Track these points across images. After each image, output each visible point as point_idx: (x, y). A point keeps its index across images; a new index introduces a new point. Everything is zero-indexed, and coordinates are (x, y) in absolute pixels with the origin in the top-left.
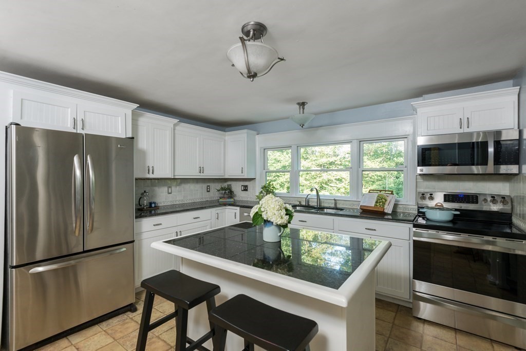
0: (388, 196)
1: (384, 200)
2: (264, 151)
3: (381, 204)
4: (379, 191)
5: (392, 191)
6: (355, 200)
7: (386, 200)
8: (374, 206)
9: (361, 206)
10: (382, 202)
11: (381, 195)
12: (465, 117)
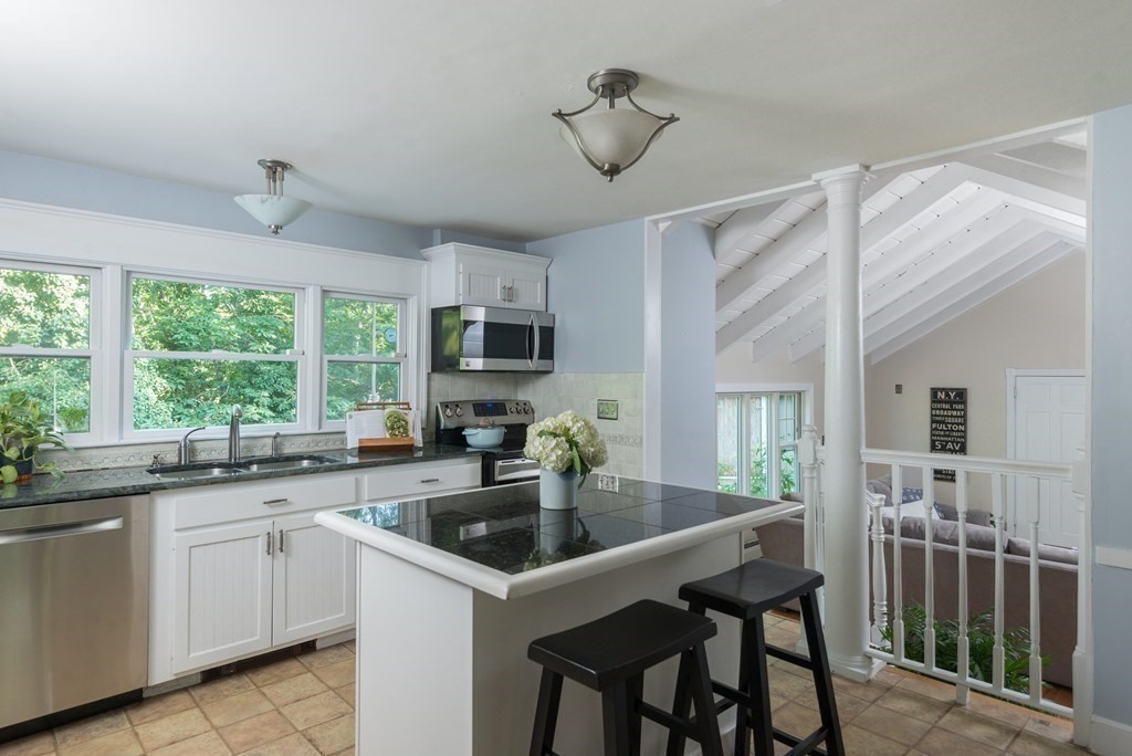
1: (404, 423)
3: (401, 430)
4: (383, 406)
5: (408, 404)
6: (317, 431)
7: (407, 423)
8: (388, 436)
9: (360, 441)
10: (402, 426)
11: (395, 412)
12: (509, 285)
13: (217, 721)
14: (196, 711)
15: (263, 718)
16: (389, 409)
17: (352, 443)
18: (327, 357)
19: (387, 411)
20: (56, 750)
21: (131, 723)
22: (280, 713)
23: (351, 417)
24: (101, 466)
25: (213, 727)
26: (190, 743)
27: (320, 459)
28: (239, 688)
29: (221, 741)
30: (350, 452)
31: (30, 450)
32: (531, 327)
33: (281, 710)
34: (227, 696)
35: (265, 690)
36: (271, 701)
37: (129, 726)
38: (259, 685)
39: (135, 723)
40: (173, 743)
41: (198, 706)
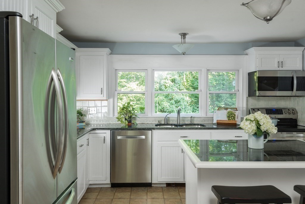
0: (235, 112)
1: (234, 115)
2: (116, 71)
3: (232, 118)
4: (226, 109)
5: (236, 108)
6: (205, 117)
7: (235, 115)
8: (227, 120)
9: (217, 121)
10: (233, 116)
11: (230, 111)
12: (281, 60)
13: (165, 197)
14: (162, 193)
15: (176, 200)
16: (229, 110)
17: (215, 122)
18: (209, 92)
19: (228, 110)
20: (131, 192)
21: (147, 191)
22: (181, 200)
23: (215, 112)
24: (147, 123)
25: (164, 198)
26: (157, 200)
27: (203, 125)
28: (174, 191)
29: (164, 202)
30: (214, 124)
31: (130, 117)
32: (293, 78)
33: (182, 199)
34: (170, 192)
35: (180, 193)
36: (180, 196)
37: (146, 191)
38: (180, 191)
39: (148, 191)
40: (153, 199)
41: (163, 192)
